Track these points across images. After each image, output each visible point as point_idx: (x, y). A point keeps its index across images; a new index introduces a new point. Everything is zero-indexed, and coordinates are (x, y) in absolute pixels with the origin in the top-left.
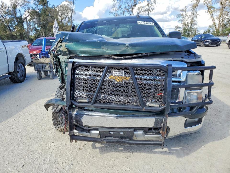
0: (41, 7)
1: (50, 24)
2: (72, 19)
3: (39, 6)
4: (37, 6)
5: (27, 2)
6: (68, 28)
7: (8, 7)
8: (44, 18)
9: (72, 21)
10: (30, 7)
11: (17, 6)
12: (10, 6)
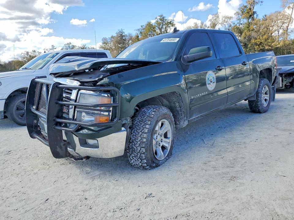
0: (245, 21)
1: (253, 41)
2: (289, 31)
3: (243, 20)
4: (240, 20)
5: (228, 18)
6: (279, 44)
7: (207, 27)
8: (246, 34)
9: (289, 34)
10: (231, 24)
11: (216, 25)
12: (209, 26)
